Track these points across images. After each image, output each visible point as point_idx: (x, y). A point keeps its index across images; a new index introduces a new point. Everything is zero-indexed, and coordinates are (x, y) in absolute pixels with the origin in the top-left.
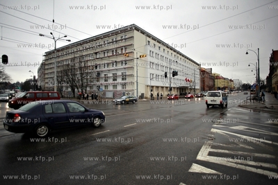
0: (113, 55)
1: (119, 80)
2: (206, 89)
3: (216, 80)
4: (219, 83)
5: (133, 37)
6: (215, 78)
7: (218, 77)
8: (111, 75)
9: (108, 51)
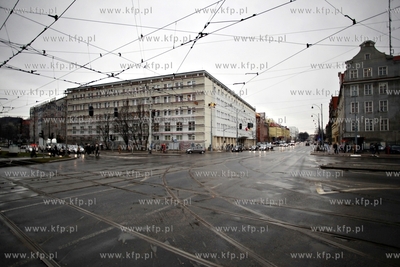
2: (262, 139)
3: (270, 129)
4: (273, 132)
5: (203, 84)
6: (268, 125)
7: (273, 125)
8: (174, 124)
9: (170, 96)
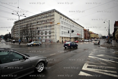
0: (45, 23)
1: (48, 34)
2: (87, 38)
3: (91, 34)
5: (54, 15)
8: (44, 32)
9: (43, 21)
